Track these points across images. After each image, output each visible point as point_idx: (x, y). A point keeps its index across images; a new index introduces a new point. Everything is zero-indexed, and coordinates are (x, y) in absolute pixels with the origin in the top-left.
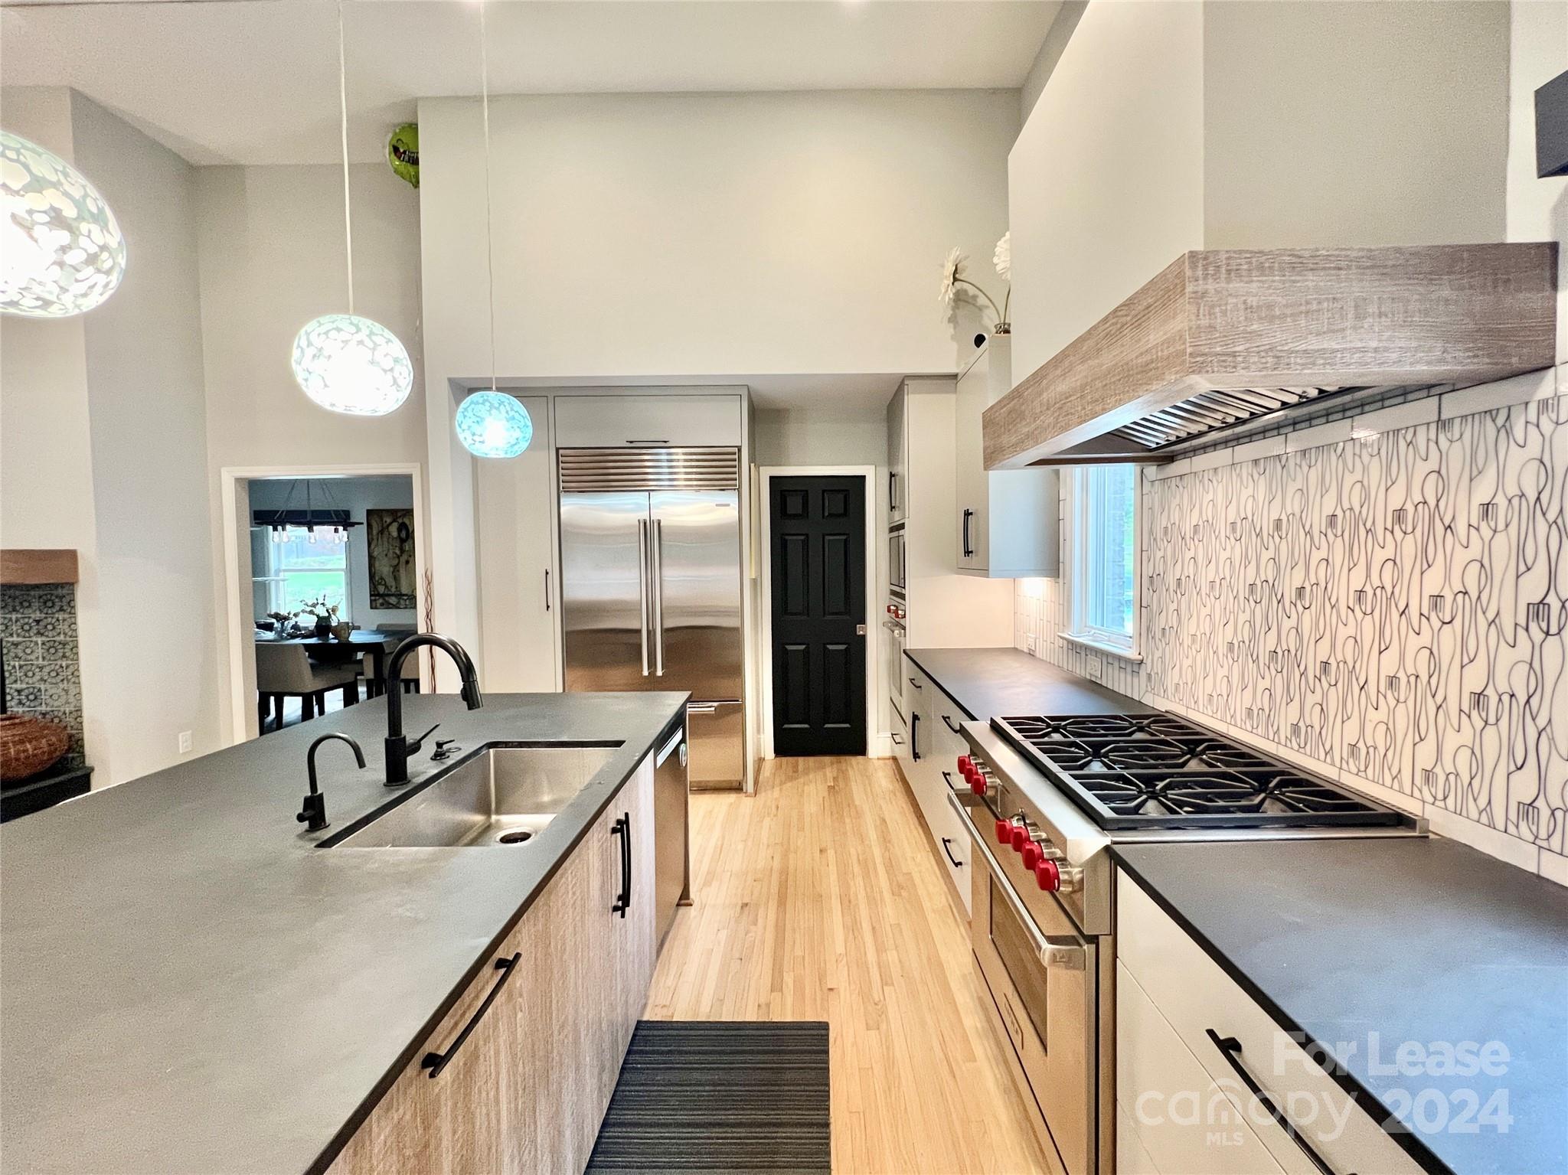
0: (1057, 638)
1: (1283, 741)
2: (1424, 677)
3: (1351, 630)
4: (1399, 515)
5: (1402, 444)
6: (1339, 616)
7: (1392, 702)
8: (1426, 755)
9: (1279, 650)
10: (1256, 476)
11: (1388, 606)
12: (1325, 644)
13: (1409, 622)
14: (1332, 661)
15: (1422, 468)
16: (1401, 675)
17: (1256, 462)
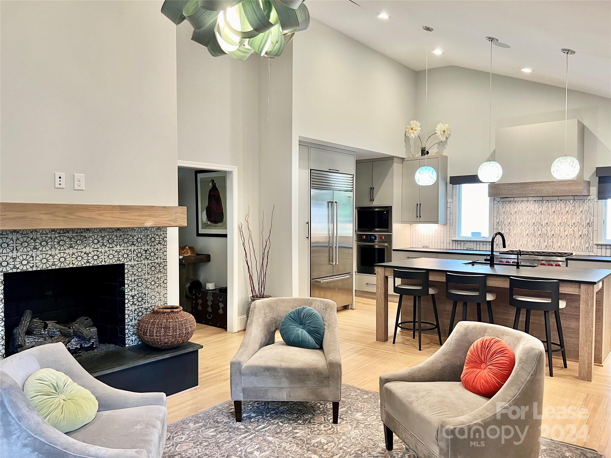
0: (451, 241)
1: (543, 249)
2: (572, 234)
3: (559, 228)
4: (567, 212)
5: (568, 202)
6: (556, 227)
7: (567, 238)
8: (573, 245)
9: (542, 234)
10: (535, 203)
11: (566, 225)
12: (553, 231)
13: (570, 227)
14: (555, 234)
15: (571, 206)
16: (568, 234)
17: (535, 201)
